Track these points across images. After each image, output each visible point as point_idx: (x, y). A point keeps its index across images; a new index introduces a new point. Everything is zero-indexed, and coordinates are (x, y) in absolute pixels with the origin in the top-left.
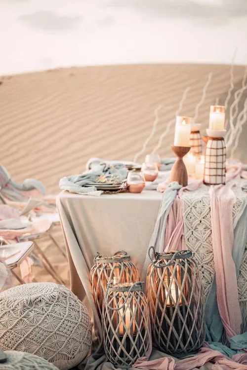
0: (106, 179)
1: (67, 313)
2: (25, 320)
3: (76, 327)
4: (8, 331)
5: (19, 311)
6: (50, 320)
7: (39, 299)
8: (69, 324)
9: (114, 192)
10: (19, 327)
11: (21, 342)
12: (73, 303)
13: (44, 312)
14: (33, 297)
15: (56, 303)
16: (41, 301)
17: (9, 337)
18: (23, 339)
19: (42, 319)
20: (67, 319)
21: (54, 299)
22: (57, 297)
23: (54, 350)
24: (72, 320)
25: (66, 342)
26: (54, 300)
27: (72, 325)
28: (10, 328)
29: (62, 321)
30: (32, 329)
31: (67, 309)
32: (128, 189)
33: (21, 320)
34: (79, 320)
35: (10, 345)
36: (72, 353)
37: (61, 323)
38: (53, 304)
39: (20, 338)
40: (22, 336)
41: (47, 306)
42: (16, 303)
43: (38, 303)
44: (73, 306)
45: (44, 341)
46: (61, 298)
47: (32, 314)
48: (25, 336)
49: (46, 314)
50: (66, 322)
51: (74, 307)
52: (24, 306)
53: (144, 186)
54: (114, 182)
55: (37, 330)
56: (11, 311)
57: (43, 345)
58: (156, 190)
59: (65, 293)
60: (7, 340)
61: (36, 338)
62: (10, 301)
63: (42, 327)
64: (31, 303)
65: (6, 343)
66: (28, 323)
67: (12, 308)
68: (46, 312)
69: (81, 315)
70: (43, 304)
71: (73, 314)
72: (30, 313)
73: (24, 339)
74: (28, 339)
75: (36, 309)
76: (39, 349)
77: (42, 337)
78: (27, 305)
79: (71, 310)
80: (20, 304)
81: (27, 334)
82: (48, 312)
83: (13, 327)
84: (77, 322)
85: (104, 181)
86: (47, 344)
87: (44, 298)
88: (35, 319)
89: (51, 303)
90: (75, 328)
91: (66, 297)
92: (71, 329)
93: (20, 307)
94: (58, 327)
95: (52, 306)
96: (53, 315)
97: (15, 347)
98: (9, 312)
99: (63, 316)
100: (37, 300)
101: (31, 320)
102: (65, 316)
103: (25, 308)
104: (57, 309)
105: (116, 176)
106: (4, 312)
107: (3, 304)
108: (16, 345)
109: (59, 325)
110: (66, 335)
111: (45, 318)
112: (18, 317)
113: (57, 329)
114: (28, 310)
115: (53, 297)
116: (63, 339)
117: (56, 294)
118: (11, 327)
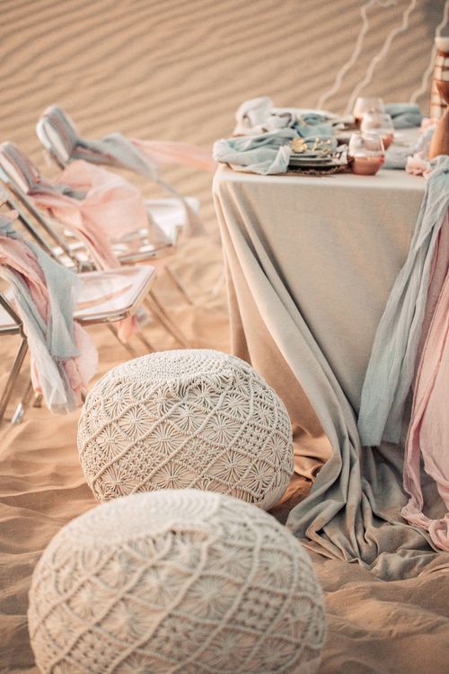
0: (306, 146)
1: (251, 411)
2: (172, 422)
3: (269, 438)
4: (136, 445)
5: (159, 405)
6: (219, 425)
7: (197, 383)
8: (256, 433)
9: (324, 172)
10: (160, 438)
11: (163, 467)
12: (260, 391)
13: (208, 410)
14: (185, 379)
15: (230, 392)
16: (200, 386)
17: (139, 456)
18: (166, 460)
19: (205, 421)
20: (252, 422)
21: (226, 383)
22: (231, 380)
23: (228, 483)
24: (260, 425)
25: (250, 468)
26: (225, 385)
27: (263, 435)
28: (139, 438)
29: (243, 427)
30: (186, 441)
31: (251, 402)
32: (350, 167)
33: (163, 423)
34: (275, 426)
35: (140, 472)
36: (260, 488)
37: (240, 431)
38: (225, 393)
39: (162, 458)
40: (164, 455)
41: (212, 397)
42: (151, 390)
43: (196, 391)
44: (261, 397)
45: (209, 465)
46: (240, 382)
47: (185, 413)
48: (172, 454)
49: (212, 412)
50: (250, 429)
51: (263, 400)
52: (169, 397)
53: (382, 161)
54: (322, 152)
55: (195, 443)
56: (142, 406)
57: (207, 473)
58: (404, 169)
59: (246, 373)
60: (133, 461)
61: (192, 460)
62: (137, 386)
63: (205, 439)
64: (181, 391)
65: (132, 467)
66: (178, 429)
67: (143, 400)
68: (211, 408)
69: (276, 416)
70: (204, 394)
71: (263, 412)
72: (180, 409)
73: (170, 461)
74: (177, 461)
75: (191, 403)
76: (200, 480)
77: (206, 458)
78: (173, 394)
79: (258, 405)
80: (159, 392)
81: (175, 452)
82: (215, 409)
83: (149, 437)
84: (269, 428)
85: (301, 149)
86: (215, 471)
87: (207, 381)
88: (191, 423)
89: (220, 391)
90: (266, 441)
91: (246, 380)
92: (259, 443)
93: (160, 399)
94: (235, 438)
95: (222, 397)
96: (225, 414)
97: (150, 475)
98: (138, 407)
99: (245, 418)
100: (194, 385)
101: (183, 423)
102: (248, 417)
103: (169, 400)
104: (232, 402)
105: (325, 141)
106: (127, 408)
107: (124, 391)
108: (153, 472)
109: (238, 435)
110: (249, 454)
111: (211, 420)
112: (157, 417)
113: (233, 442)
114: (176, 405)
115: (224, 380)
116: (245, 462)
117: (229, 373)
118: (143, 436)
